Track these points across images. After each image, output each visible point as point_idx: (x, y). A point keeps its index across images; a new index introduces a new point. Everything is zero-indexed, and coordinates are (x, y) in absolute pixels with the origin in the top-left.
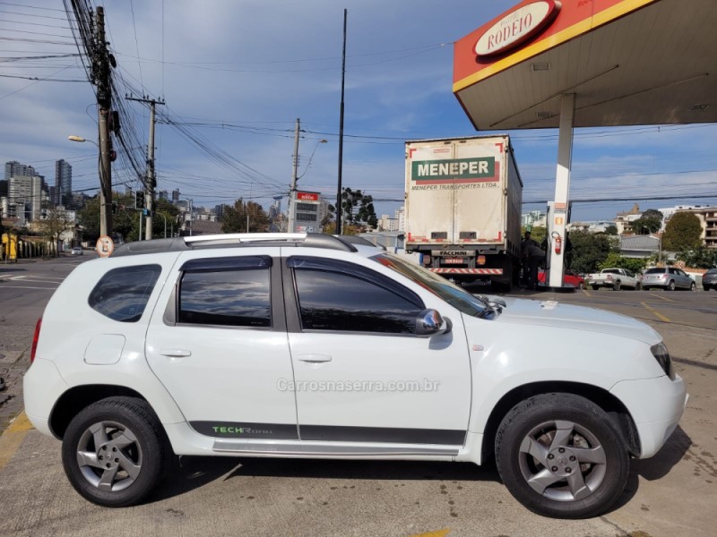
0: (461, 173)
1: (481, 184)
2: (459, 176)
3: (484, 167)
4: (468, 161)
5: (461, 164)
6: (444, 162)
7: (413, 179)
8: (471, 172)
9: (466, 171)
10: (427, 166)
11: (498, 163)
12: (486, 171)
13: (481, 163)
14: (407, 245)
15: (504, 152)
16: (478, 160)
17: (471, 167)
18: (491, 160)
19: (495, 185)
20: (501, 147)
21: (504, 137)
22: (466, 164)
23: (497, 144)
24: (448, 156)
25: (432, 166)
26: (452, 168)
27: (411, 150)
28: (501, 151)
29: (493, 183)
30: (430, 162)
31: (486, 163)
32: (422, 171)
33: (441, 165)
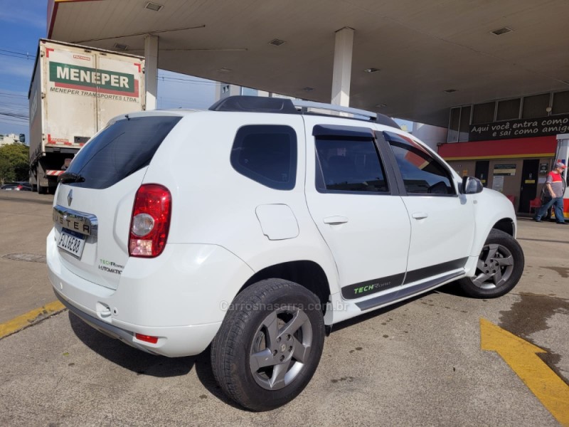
0: (103, 83)
1: (123, 97)
2: (101, 86)
3: (124, 82)
4: (110, 73)
5: (103, 75)
6: (86, 69)
7: (51, 80)
8: (113, 84)
9: (108, 83)
10: (66, 70)
11: (137, 81)
12: (127, 86)
13: (122, 78)
14: (46, 147)
15: (142, 72)
16: (120, 74)
17: (113, 81)
18: (131, 77)
19: (135, 100)
20: (140, 68)
21: (141, 59)
22: (107, 76)
23: (135, 64)
24: (90, 65)
25: (72, 70)
26: (93, 77)
27: (48, 50)
28: (140, 71)
29: (133, 98)
30: (70, 67)
31: (127, 80)
32: (61, 73)
33: (82, 72)
